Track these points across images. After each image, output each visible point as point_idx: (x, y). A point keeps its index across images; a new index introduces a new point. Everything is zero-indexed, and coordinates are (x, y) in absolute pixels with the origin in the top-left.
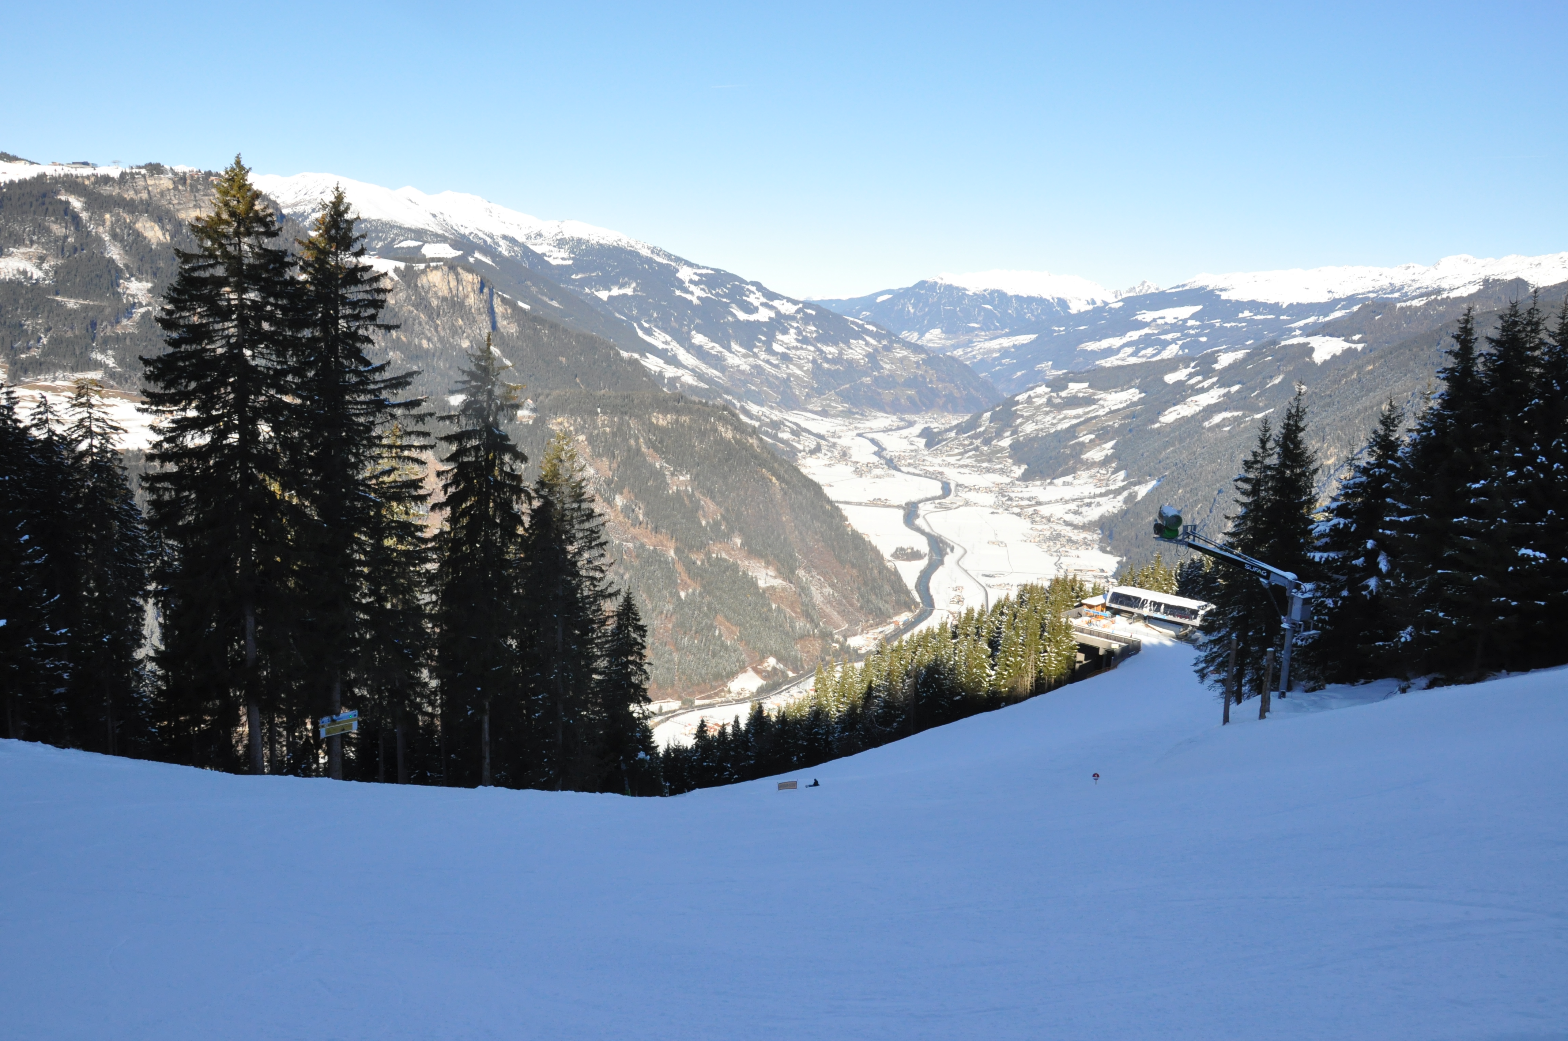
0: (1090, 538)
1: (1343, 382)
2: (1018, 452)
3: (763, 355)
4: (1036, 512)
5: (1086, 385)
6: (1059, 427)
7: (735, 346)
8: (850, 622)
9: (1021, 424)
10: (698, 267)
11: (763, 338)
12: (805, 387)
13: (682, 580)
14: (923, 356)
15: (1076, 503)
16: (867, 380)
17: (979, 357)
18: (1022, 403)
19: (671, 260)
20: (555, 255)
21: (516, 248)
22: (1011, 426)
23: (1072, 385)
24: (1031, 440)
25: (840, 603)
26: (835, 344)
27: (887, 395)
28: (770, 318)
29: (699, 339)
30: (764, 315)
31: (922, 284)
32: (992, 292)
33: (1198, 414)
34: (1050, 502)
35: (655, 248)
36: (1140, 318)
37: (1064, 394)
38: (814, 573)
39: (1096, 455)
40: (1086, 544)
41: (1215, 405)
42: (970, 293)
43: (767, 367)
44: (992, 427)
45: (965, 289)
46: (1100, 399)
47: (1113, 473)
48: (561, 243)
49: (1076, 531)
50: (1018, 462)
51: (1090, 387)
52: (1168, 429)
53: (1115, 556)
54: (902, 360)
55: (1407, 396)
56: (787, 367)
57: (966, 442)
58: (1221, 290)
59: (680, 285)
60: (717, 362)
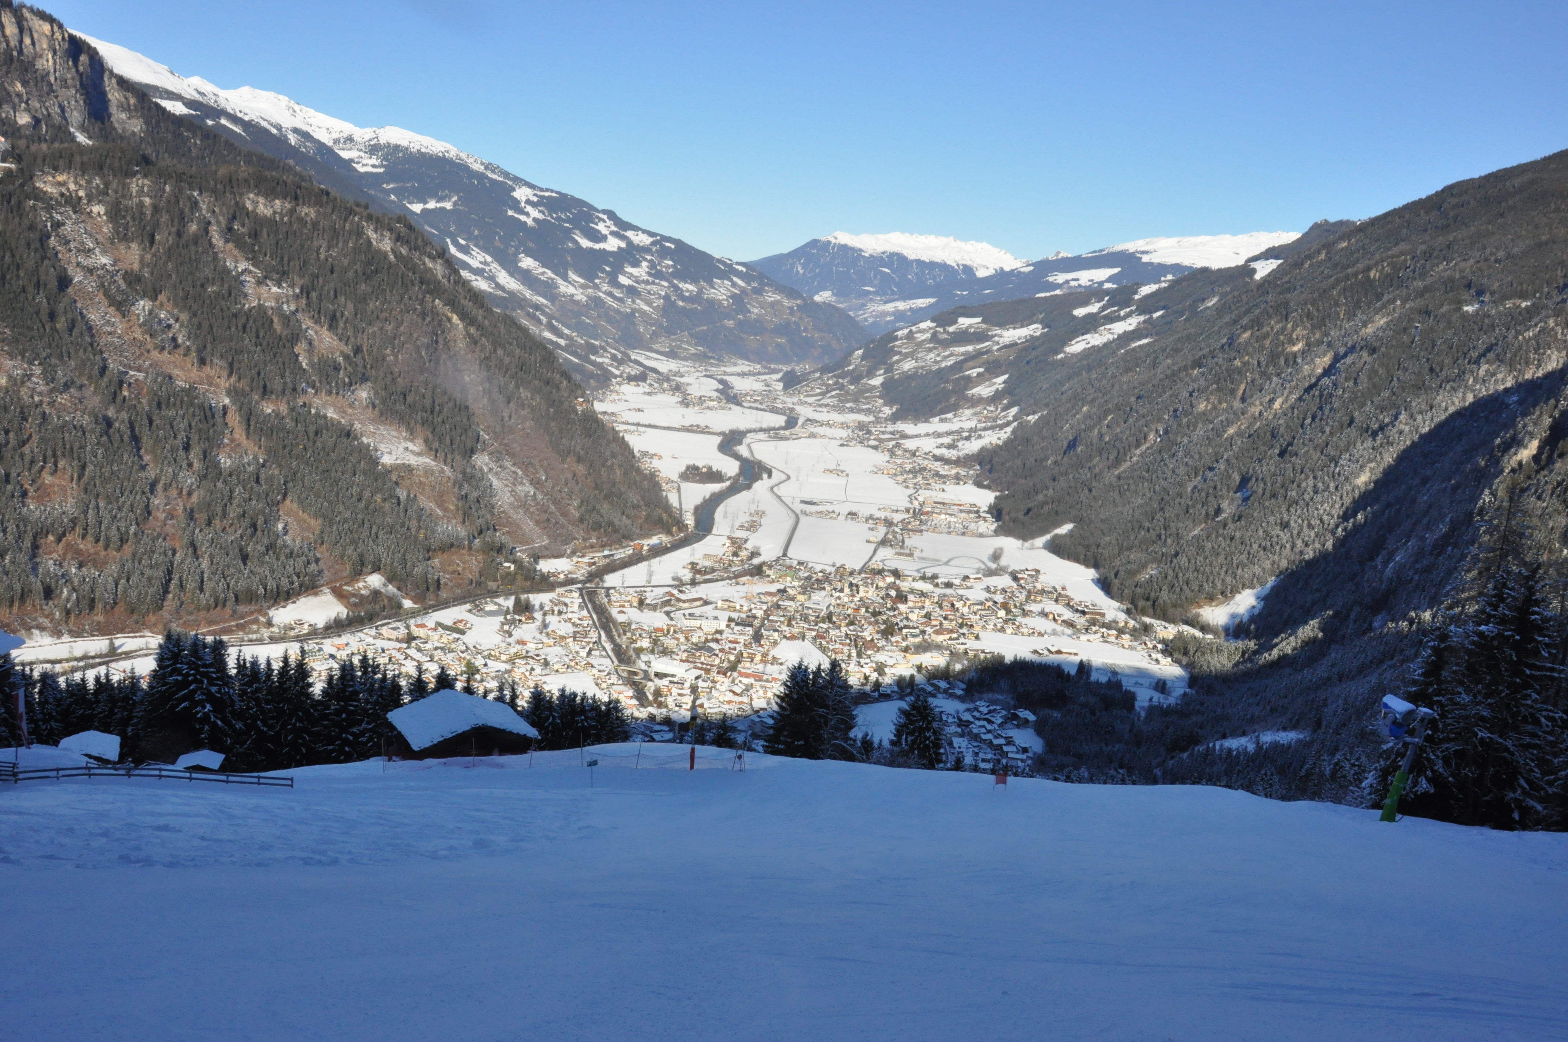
0: (963, 473)
1: (1307, 265)
2: (890, 390)
3: (605, 287)
4: (898, 446)
5: (979, 320)
6: (943, 365)
7: (572, 276)
8: (553, 538)
9: (898, 361)
10: (541, 190)
11: (607, 269)
12: (652, 325)
13: (232, 440)
14: (799, 302)
15: (951, 437)
16: (730, 323)
17: (871, 320)
18: (901, 339)
19: (510, 179)
20: (365, 162)
21: (308, 144)
22: (885, 363)
23: (961, 320)
24: (908, 377)
25: (544, 510)
26: (695, 281)
27: (753, 341)
28: (619, 248)
29: (527, 262)
30: (613, 244)
31: (814, 243)
32: (892, 255)
33: (1111, 342)
34: (917, 436)
35: (490, 164)
36: (1051, 279)
37: (951, 329)
38: (508, 464)
39: (984, 391)
40: (958, 478)
41: (1133, 332)
42: (867, 255)
43: (609, 300)
44: (864, 366)
45: (861, 250)
46: (995, 335)
47: (1003, 410)
48: (373, 149)
49: (946, 467)
50: (888, 403)
51: (983, 322)
52: (1075, 360)
53: (994, 491)
54: (773, 304)
55: (1405, 261)
56: (633, 302)
57: (831, 382)
58: (1143, 252)
59: (515, 205)
60: (548, 289)
